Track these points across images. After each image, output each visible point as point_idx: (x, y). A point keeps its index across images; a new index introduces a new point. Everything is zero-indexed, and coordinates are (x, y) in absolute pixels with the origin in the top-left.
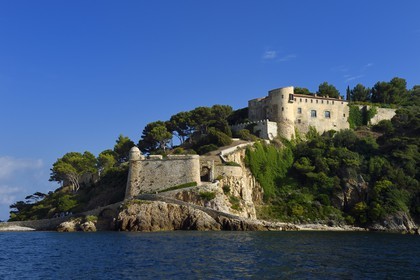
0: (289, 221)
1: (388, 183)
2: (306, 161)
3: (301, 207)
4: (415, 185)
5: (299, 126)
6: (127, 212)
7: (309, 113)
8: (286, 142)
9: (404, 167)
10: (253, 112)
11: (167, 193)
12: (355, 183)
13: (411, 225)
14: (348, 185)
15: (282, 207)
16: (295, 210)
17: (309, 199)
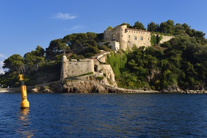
0: (128, 89)
1: (169, 71)
2: (133, 61)
3: (132, 82)
4: (180, 72)
5: (129, 44)
6: (67, 85)
7: (133, 38)
8: (123, 52)
9: (175, 64)
10: (107, 36)
11: (82, 77)
12: (155, 71)
13: (179, 90)
14: (152, 72)
15: (124, 83)
16: (130, 84)
17: (135, 79)
